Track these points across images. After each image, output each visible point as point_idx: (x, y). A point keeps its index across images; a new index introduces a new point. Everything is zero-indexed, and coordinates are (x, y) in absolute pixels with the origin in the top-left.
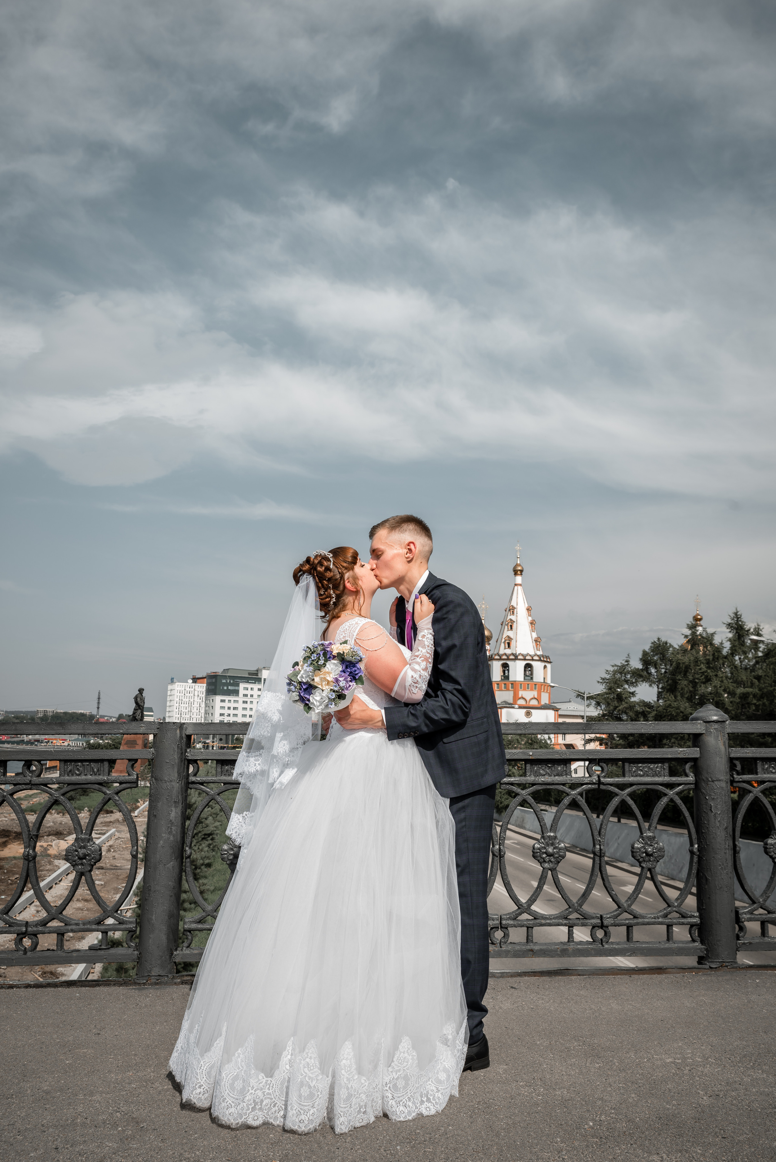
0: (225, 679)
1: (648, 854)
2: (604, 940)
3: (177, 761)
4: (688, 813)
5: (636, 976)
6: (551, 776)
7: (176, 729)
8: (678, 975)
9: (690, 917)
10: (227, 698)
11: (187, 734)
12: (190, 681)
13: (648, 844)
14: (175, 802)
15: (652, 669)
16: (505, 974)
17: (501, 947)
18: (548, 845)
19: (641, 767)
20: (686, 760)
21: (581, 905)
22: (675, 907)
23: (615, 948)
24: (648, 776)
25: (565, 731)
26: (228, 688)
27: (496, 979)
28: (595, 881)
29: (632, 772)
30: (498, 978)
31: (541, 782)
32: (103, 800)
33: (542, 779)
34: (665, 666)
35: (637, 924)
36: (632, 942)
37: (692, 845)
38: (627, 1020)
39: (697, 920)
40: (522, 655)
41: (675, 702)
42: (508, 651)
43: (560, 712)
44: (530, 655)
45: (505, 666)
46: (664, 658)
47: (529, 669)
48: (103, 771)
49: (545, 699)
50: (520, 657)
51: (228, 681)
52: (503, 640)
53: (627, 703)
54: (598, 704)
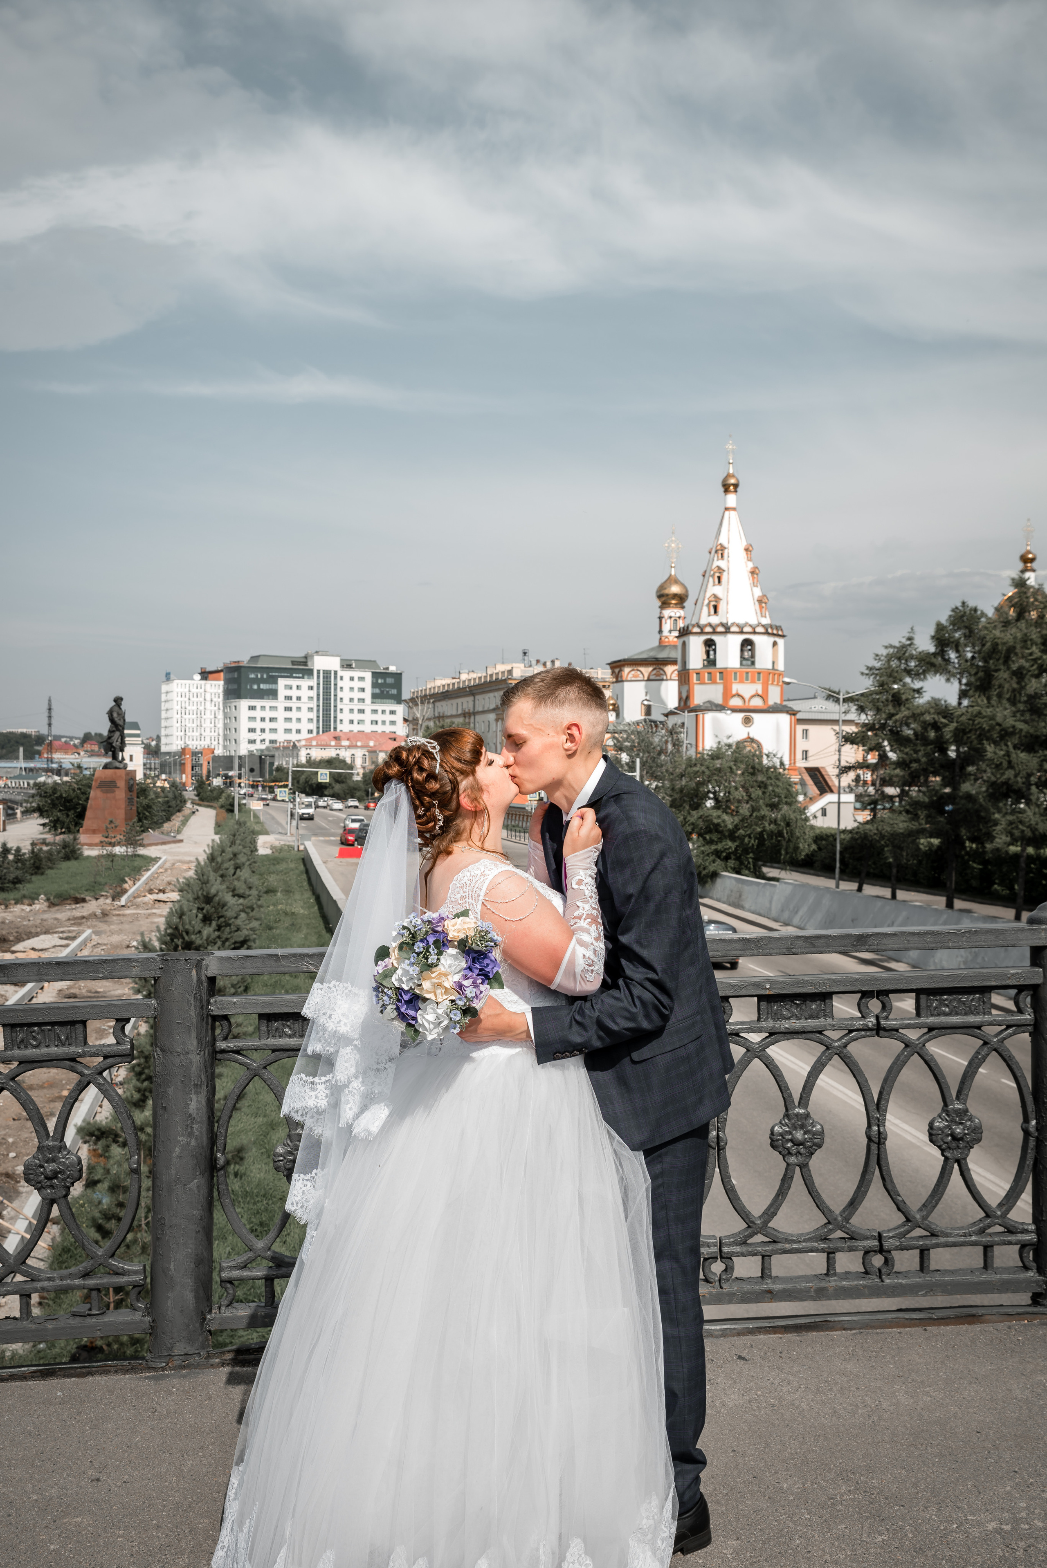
1: (955, 1138)
2: (884, 1271)
3: (194, 1020)
6: (800, 1019)
7: (190, 970)
8: (1001, 1325)
9: (1022, 1232)
10: (258, 703)
11: (210, 975)
12: (197, 677)
13: (956, 1122)
14: (196, 1085)
16: (728, 1332)
17: (721, 1288)
18: (795, 1128)
19: (946, 1000)
21: (847, 1220)
22: (998, 1218)
23: (901, 1284)
24: (957, 1014)
26: (259, 686)
27: (714, 1340)
28: (871, 1181)
29: (932, 1009)
30: (717, 1337)
31: (784, 1030)
32: (78, 1085)
33: (786, 1025)
35: (937, 1246)
36: (928, 1272)
37: (1026, 1120)
39: (1032, 1237)
40: (738, 625)
41: (988, 707)
42: (714, 620)
43: (799, 716)
44: (750, 626)
45: (710, 644)
46: (970, 634)
47: (749, 647)
48: (76, 1038)
49: (774, 696)
50: (733, 629)
51: (259, 676)
52: (706, 602)
53: (908, 709)
54: (861, 709)
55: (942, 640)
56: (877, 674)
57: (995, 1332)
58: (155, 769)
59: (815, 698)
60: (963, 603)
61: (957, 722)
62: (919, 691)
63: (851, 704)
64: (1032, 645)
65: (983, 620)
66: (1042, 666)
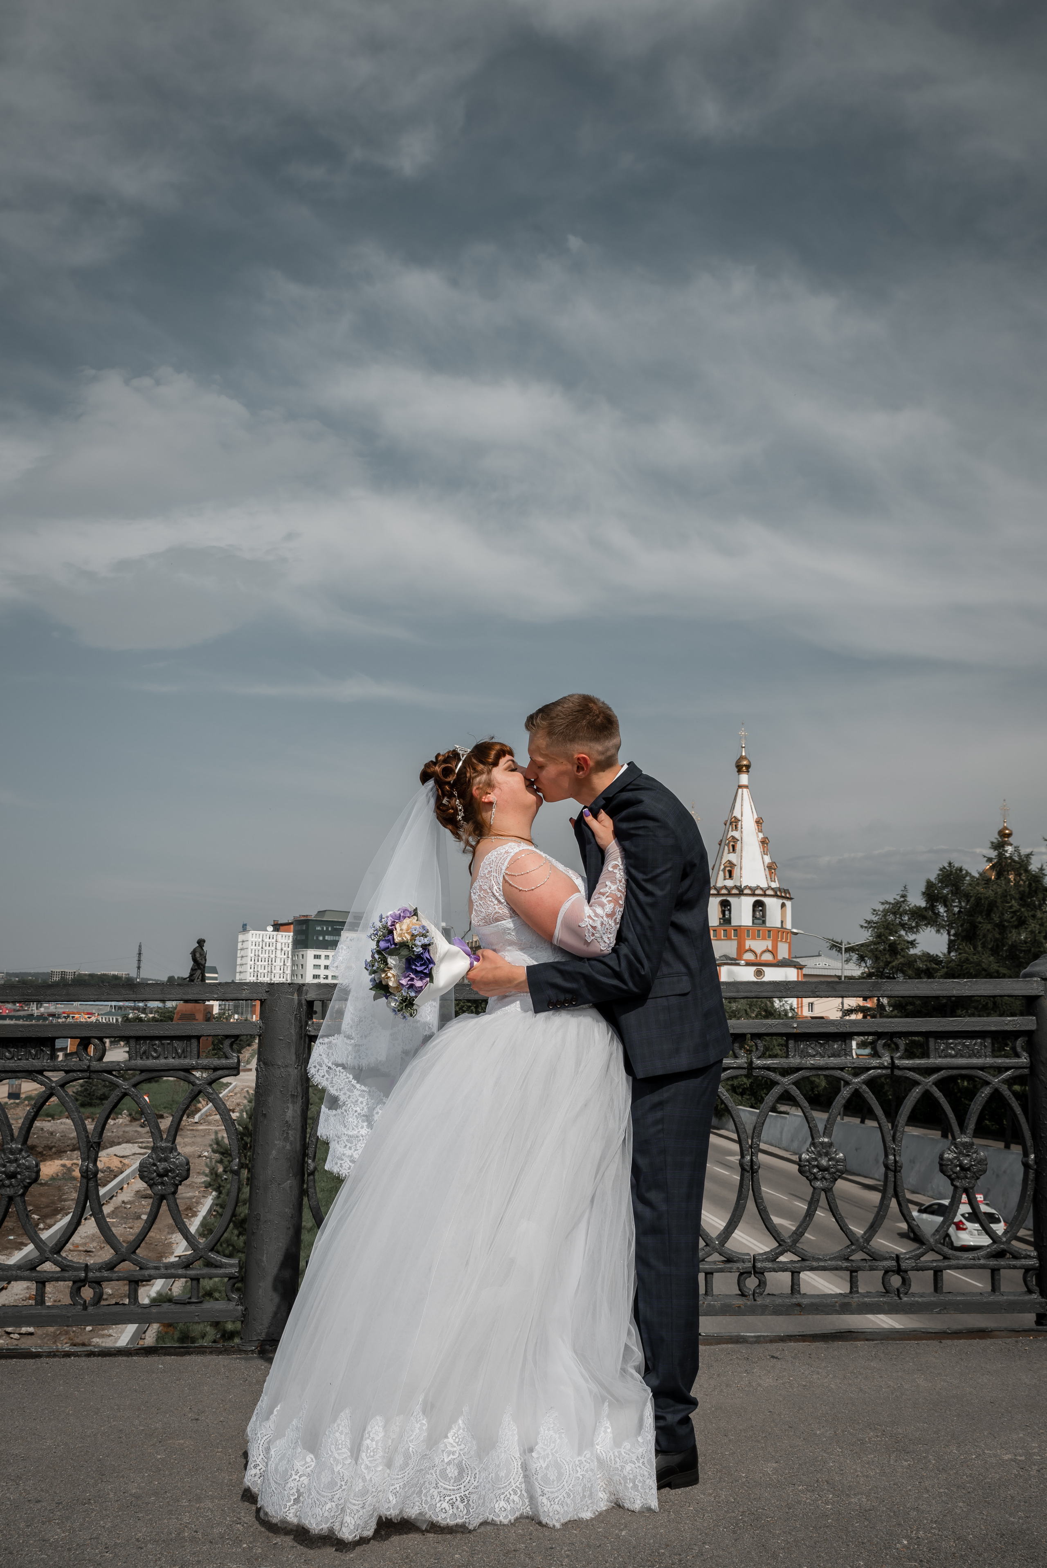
0: (319, 925)
1: (963, 1168)
2: (902, 1290)
3: (294, 1038)
4: (1020, 1109)
5: (949, 1342)
6: (824, 1057)
7: (292, 993)
8: (1009, 1340)
9: (1025, 1258)
10: (323, 953)
11: (309, 999)
12: (270, 928)
13: (963, 1154)
14: (293, 1096)
15: (939, 907)
16: (762, 1339)
17: (755, 1300)
18: (820, 1155)
19: (952, 1043)
20: (1016, 1034)
21: (868, 1241)
22: (1003, 1243)
23: (917, 1302)
24: (962, 1056)
25: (844, 993)
26: (324, 938)
27: (749, 1345)
28: (888, 1206)
29: (940, 1051)
30: (751, 1343)
31: (810, 1066)
32: (190, 1093)
33: (811, 1061)
34: (960, 902)
35: (950, 1267)
36: (942, 1293)
38: (941, 1402)
39: (1034, 1263)
40: (750, 888)
41: (974, 954)
42: (729, 883)
43: (805, 971)
44: (761, 889)
45: (725, 905)
46: (957, 891)
47: (760, 908)
48: (191, 1052)
49: (783, 952)
50: (747, 891)
51: (325, 929)
52: (722, 867)
53: (903, 957)
54: (862, 958)
55: (931, 894)
56: (875, 927)
57: (1004, 1344)
58: (229, 1010)
59: (819, 955)
60: (950, 864)
61: (947, 968)
62: (912, 943)
63: (851, 954)
64: (1011, 900)
65: (968, 878)
66: (1021, 917)
